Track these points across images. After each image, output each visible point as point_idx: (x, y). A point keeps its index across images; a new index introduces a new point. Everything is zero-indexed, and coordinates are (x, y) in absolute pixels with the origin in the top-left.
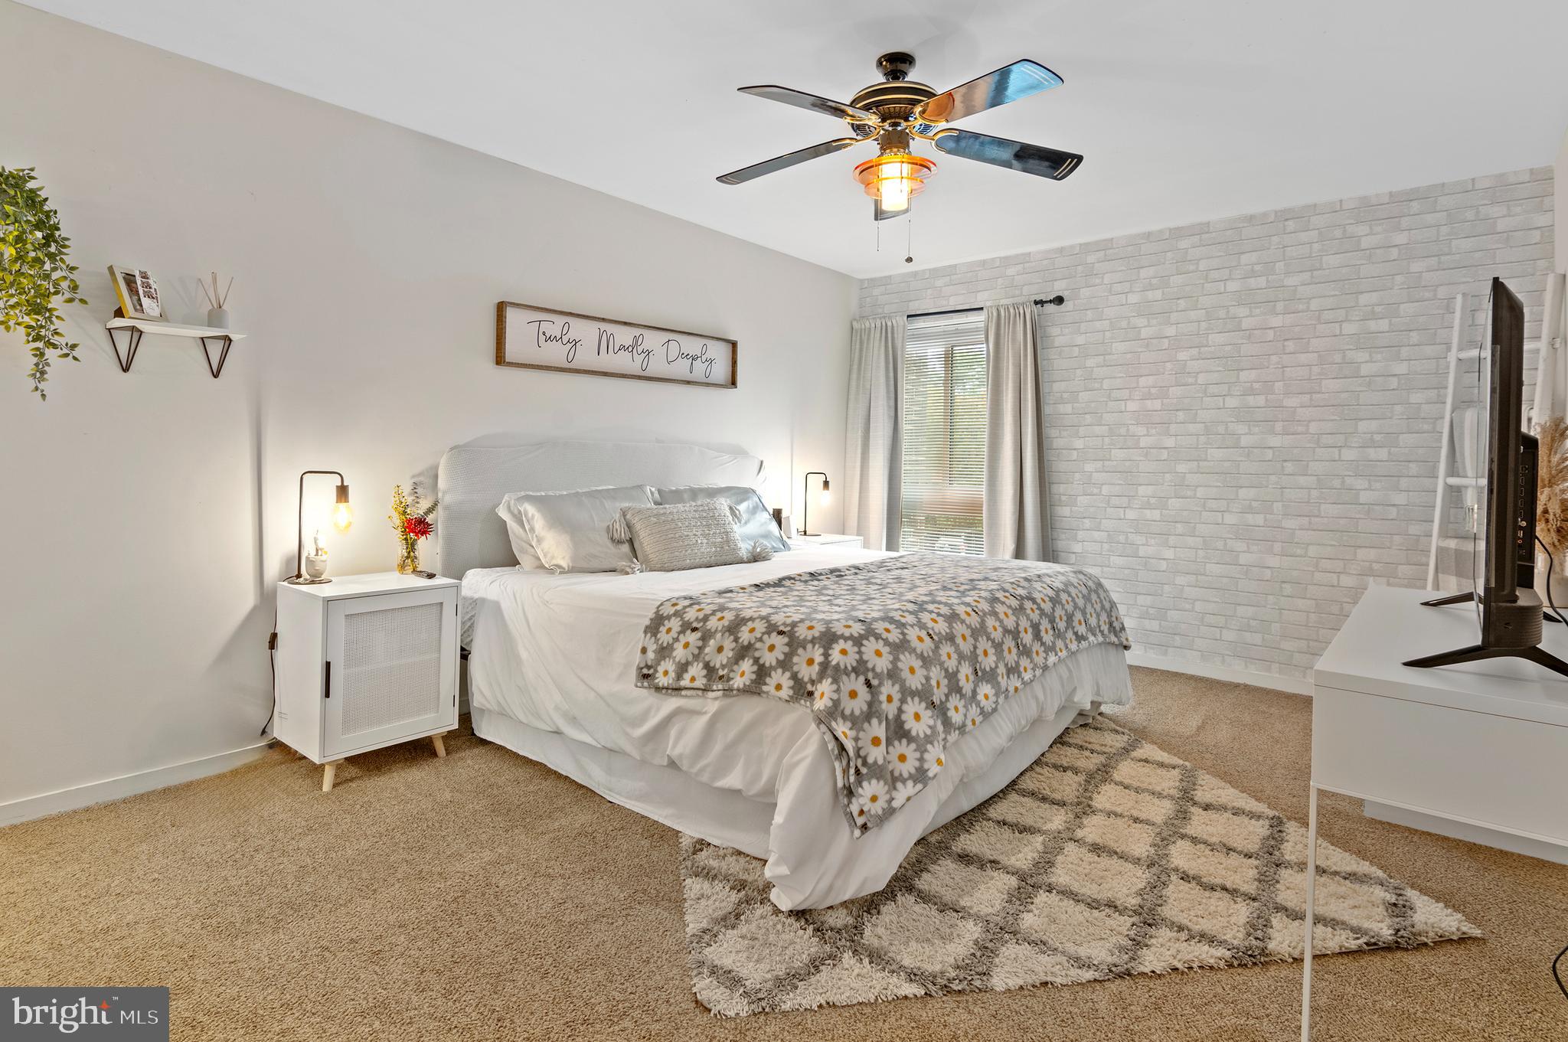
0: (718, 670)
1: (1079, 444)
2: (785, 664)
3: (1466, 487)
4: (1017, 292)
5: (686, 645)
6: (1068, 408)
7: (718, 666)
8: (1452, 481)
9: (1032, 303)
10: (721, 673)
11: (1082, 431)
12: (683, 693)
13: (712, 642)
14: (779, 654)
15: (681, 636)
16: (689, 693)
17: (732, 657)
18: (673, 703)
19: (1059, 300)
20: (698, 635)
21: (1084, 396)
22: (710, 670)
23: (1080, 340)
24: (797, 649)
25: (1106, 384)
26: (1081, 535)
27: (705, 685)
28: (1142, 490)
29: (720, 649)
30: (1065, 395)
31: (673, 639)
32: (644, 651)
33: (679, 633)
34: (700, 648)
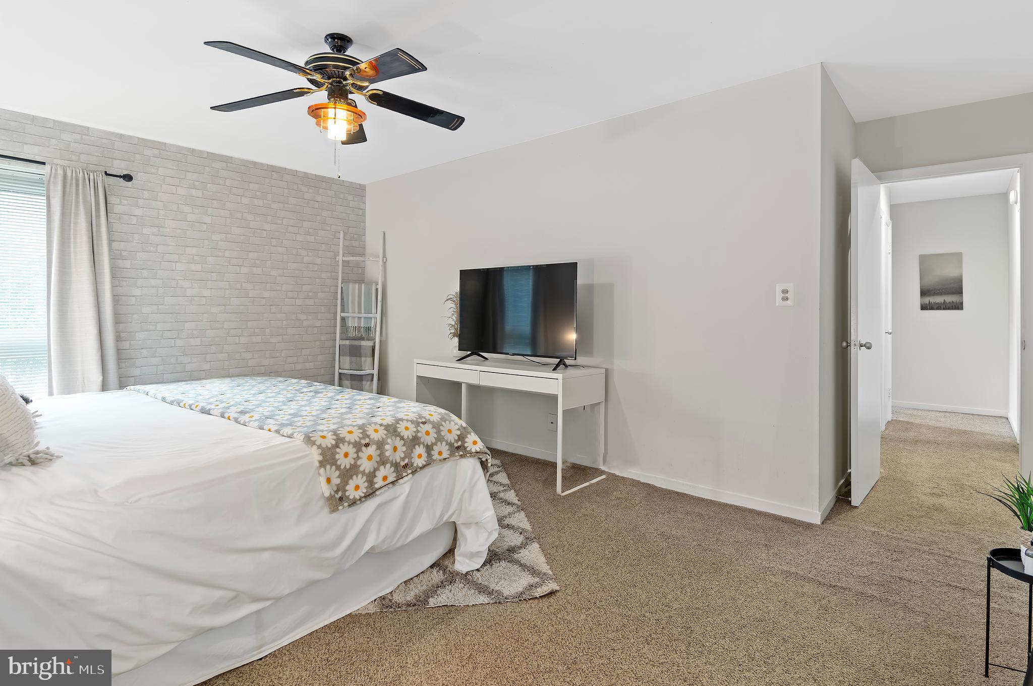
0: (399, 463)
1: (137, 292)
2: (440, 439)
3: (348, 317)
4: (74, 158)
5: (370, 458)
6: (127, 264)
7: (398, 461)
8: (343, 315)
9: (103, 173)
10: (402, 464)
11: (140, 282)
12: (377, 493)
13: (387, 447)
14: (433, 435)
15: (360, 454)
16: (382, 490)
17: (407, 450)
18: (371, 505)
19: (128, 178)
20: (374, 447)
21: (141, 256)
22: (396, 465)
23: (138, 212)
24: (439, 428)
25: (161, 249)
26: (139, 362)
27: (398, 476)
28: (188, 326)
29: (395, 449)
30: (124, 253)
31: (354, 459)
32: (329, 480)
33: (357, 452)
34: (379, 455)
